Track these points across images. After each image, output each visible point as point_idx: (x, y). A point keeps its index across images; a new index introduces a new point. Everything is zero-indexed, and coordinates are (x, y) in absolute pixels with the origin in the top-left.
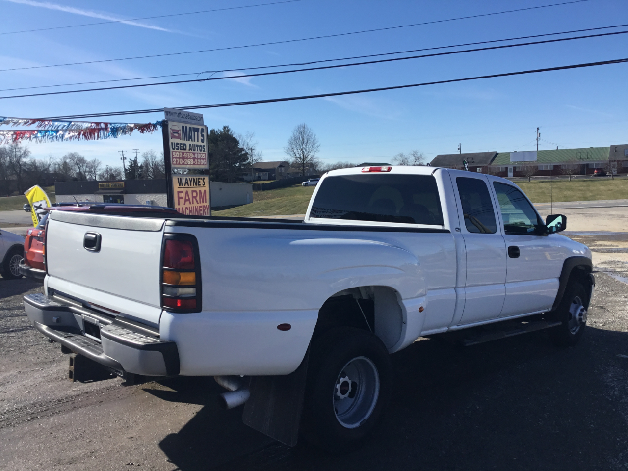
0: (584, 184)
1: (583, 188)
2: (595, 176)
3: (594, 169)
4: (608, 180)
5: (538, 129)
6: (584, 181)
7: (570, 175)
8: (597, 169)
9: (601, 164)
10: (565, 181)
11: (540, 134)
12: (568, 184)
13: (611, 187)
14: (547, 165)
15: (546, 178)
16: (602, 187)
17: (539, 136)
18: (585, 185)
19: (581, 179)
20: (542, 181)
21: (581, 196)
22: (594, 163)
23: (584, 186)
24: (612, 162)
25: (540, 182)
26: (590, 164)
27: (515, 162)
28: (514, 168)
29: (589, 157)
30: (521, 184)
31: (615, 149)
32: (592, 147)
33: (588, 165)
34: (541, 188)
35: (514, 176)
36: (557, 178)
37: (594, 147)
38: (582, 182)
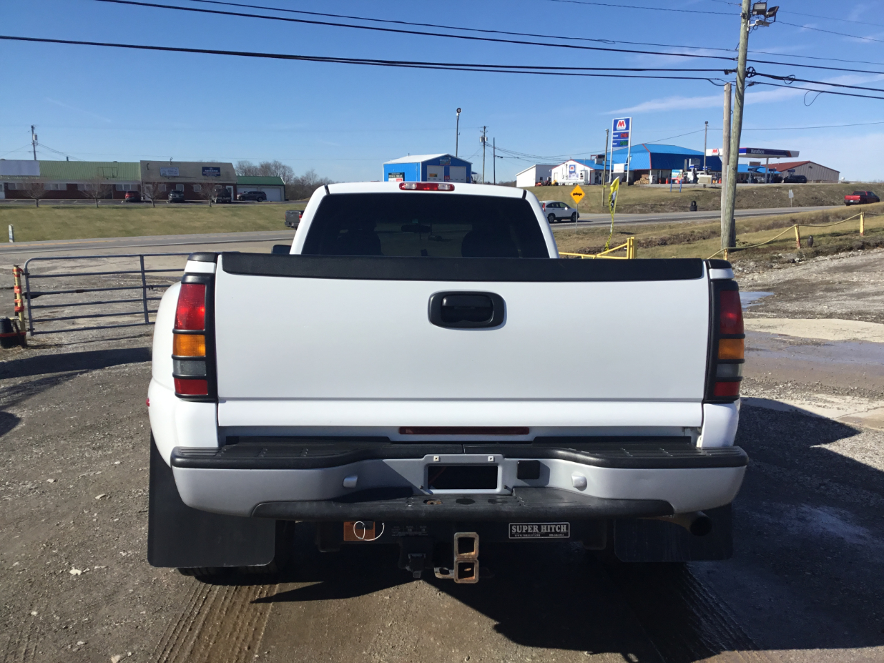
0: (120, 212)
1: (119, 218)
2: (127, 201)
3: (125, 192)
4: (147, 208)
5: (33, 127)
6: (117, 208)
7: (97, 199)
8: (129, 192)
9: (132, 185)
10: (91, 208)
11: (36, 136)
12: (97, 211)
13: (156, 218)
14: (56, 183)
15: (58, 202)
16: (143, 217)
17: (36, 139)
18: (120, 214)
19: (112, 205)
20: (55, 206)
21: (121, 228)
22: (123, 184)
23: (119, 216)
24: (147, 183)
25: (54, 208)
26: (118, 185)
27: (6, 176)
28: (6, 184)
29: (115, 175)
30: (25, 210)
31: (146, 165)
32: (116, 162)
33: (114, 186)
34: (59, 217)
35: (6, 197)
36: (76, 202)
37: (118, 161)
38: (115, 210)
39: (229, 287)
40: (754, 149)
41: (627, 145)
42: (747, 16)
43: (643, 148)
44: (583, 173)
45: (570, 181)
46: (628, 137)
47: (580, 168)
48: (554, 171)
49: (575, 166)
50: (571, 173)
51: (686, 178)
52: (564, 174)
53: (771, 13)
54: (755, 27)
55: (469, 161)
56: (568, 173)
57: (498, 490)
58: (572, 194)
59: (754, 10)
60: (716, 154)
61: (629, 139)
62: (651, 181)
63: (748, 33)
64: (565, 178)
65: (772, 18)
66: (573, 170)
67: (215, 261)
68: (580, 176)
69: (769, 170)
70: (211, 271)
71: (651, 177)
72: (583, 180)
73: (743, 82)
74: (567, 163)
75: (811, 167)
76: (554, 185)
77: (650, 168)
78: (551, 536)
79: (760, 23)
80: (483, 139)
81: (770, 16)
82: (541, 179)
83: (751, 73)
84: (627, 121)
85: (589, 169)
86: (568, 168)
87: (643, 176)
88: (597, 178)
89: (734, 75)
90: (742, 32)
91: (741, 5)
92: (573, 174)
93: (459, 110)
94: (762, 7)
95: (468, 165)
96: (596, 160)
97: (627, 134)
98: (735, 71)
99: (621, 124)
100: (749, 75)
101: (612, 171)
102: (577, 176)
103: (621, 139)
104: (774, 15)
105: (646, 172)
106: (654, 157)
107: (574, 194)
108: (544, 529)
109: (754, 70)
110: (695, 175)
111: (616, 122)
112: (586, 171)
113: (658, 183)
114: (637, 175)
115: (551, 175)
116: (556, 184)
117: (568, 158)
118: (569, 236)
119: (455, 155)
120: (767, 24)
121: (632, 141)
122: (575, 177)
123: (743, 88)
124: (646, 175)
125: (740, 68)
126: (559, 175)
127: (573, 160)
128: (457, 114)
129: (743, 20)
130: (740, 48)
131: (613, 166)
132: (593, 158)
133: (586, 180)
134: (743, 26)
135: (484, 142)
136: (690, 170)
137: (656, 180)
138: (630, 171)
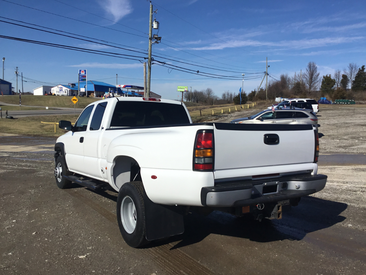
39: (218, 134)
40: (134, 86)
41: (86, 81)
42: (151, 39)
43: (91, 82)
44: (66, 91)
45: (61, 94)
46: (86, 77)
47: (64, 88)
48: (52, 89)
49: (62, 88)
50: (60, 90)
51: (110, 95)
52: (57, 90)
53: (159, 39)
54: (154, 43)
55: (10, 82)
56: (59, 91)
57: (277, 192)
58: (72, 100)
59: (154, 37)
60: (120, 87)
61: (86, 78)
62: (95, 96)
63: (151, 45)
64: (58, 92)
65: (159, 41)
66: (61, 89)
67: (213, 125)
68: (64, 92)
69: (139, 94)
70: (213, 129)
71: (95, 94)
72: (66, 94)
73: (150, 63)
74: (58, 86)
75: (152, 94)
76: (53, 95)
77: (94, 91)
78: (286, 204)
79: (156, 42)
80: (16, 73)
81: (159, 40)
82: (46, 92)
83: (153, 60)
84: (85, 71)
85: (68, 89)
86: (59, 88)
87: (91, 93)
88: (72, 93)
89: (147, 60)
90: (150, 45)
91: (148, 34)
92: (61, 91)
93: (4, 59)
94: (157, 36)
95: (10, 84)
96: (71, 86)
97: (85, 76)
98: (148, 58)
99: (83, 72)
100: (152, 60)
101: (80, 91)
102: (63, 92)
103: (83, 78)
104: (160, 40)
105: (93, 92)
106: (96, 86)
107: (73, 100)
108: (285, 203)
109: (153, 59)
110: (113, 94)
111: (80, 71)
112: (67, 90)
113: (98, 97)
114: (89, 93)
115: (51, 91)
116: (55, 95)
117: (59, 84)
118: (72, 117)
119: (2, 79)
120: (158, 43)
121: (87, 79)
122: (62, 92)
123: (151, 65)
124: (93, 93)
125: (149, 58)
126: (55, 90)
127: (61, 85)
128: (3, 60)
129: (150, 40)
130: (149, 50)
131: (80, 89)
132: (70, 85)
133: (68, 94)
134: (150, 42)
135: (17, 74)
136: (111, 93)
137: (97, 95)
138: (87, 91)
